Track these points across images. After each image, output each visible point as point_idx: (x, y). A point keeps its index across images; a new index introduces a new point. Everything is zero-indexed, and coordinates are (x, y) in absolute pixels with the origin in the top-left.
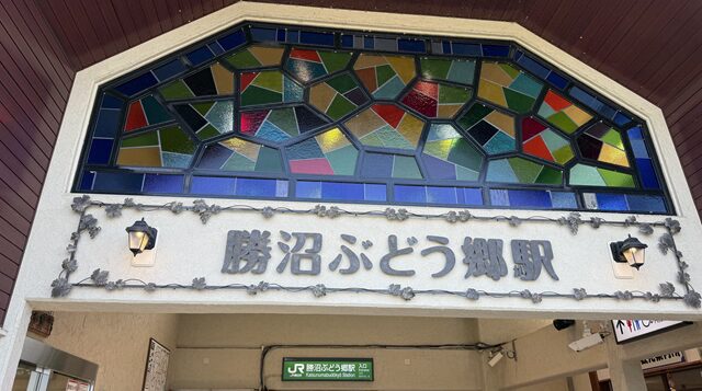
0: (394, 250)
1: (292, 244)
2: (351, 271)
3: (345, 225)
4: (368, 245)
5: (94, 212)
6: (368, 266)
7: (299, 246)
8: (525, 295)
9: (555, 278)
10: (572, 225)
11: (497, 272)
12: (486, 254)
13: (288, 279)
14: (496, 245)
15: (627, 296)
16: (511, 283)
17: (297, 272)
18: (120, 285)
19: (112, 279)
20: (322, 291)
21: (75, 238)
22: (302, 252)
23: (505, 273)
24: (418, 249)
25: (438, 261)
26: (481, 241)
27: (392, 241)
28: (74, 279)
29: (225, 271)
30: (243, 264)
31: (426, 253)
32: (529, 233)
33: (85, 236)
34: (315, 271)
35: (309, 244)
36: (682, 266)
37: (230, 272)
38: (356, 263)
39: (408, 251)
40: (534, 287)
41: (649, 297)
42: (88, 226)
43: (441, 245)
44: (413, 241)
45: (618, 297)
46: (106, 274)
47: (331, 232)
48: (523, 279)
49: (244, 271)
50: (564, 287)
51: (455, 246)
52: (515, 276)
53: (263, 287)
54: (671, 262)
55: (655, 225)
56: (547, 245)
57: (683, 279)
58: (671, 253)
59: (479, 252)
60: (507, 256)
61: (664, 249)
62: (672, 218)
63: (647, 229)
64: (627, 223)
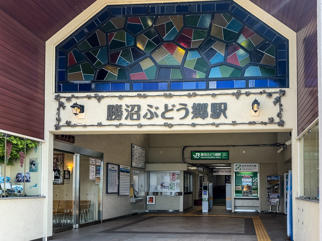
0: (167, 110)
1: (130, 109)
2: (151, 118)
3: (149, 101)
4: (157, 108)
5: (63, 100)
6: (157, 116)
7: (132, 110)
8: (213, 124)
9: (226, 117)
11: (204, 116)
12: (201, 110)
13: (129, 122)
14: (205, 105)
15: (253, 123)
16: (209, 120)
17: (132, 119)
18: (75, 126)
19: (73, 123)
20: (140, 126)
21: (58, 109)
22: (134, 112)
23: (207, 117)
24: (175, 109)
25: (183, 113)
26: (199, 104)
27: (166, 106)
28: (61, 124)
29: (107, 119)
30: (114, 117)
31: (178, 110)
32: (219, 100)
33: (61, 109)
34: (138, 118)
35: (136, 109)
36: (281, 110)
37: (109, 120)
38: (153, 115)
39: (172, 110)
40: (217, 121)
41: (262, 123)
42: (61, 105)
43: (184, 107)
44: (174, 106)
45: (250, 123)
46: (70, 122)
47: (144, 103)
48: (213, 118)
49: (113, 120)
50: (229, 121)
51: (189, 107)
52: (211, 117)
53: (121, 125)
54: (277, 109)
55: (275, 93)
56: (225, 105)
57: (279, 115)
58: (278, 105)
59: (198, 109)
60: (209, 110)
61: (275, 103)
62: (283, 89)
63: (270, 95)
64: (261, 93)
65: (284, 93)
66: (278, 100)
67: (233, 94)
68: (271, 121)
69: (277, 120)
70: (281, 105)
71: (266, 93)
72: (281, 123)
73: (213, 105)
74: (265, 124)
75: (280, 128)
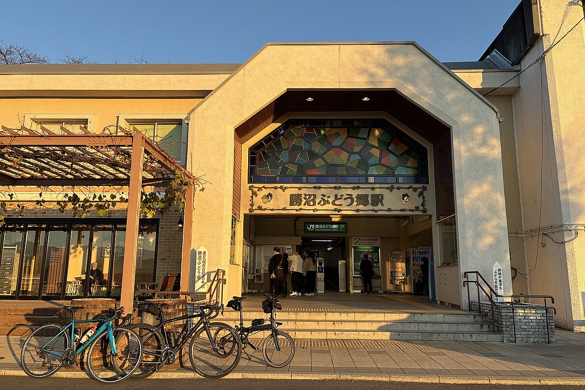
0: (336, 198)
1: (307, 197)
2: (324, 205)
3: (323, 191)
4: (329, 197)
5: (255, 189)
6: (329, 203)
7: (309, 198)
8: (372, 210)
9: (383, 205)
10: (391, 189)
11: (366, 204)
12: (363, 199)
13: (307, 207)
14: (367, 196)
15: (404, 210)
16: (370, 207)
17: (309, 205)
20: (316, 210)
21: (252, 197)
22: (311, 199)
23: (368, 204)
24: (343, 198)
25: (349, 201)
26: (362, 195)
27: (336, 196)
28: (254, 208)
29: (290, 205)
30: (295, 203)
31: (345, 199)
32: (377, 192)
33: (254, 196)
34: (314, 205)
35: (312, 197)
36: (424, 201)
37: (292, 205)
38: (326, 202)
39: (341, 198)
40: (376, 208)
41: (410, 210)
42: (254, 194)
43: (350, 196)
44: (342, 195)
45: (401, 210)
46: (262, 206)
47: (318, 193)
48: (373, 206)
49: (295, 205)
50: (385, 208)
51: (354, 196)
52: (371, 205)
53: (301, 209)
54: (421, 200)
55: (418, 188)
56: (382, 196)
57: (423, 205)
58: (421, 197)
59: (361, 198)
60: (369, 199)
61: (419, 196)
62: (425, 185)
63: (415, 190)
64: (409, 188)
65: (425, 189)
66: (421, 194)
67: (387, 188)
68: (417, 208)
69: (421, 208)
70: (424, 197)
71: (413, 188)
72: (425, 211)
73: (372, 195)
74: (413, 211)
75: (424, 214)
